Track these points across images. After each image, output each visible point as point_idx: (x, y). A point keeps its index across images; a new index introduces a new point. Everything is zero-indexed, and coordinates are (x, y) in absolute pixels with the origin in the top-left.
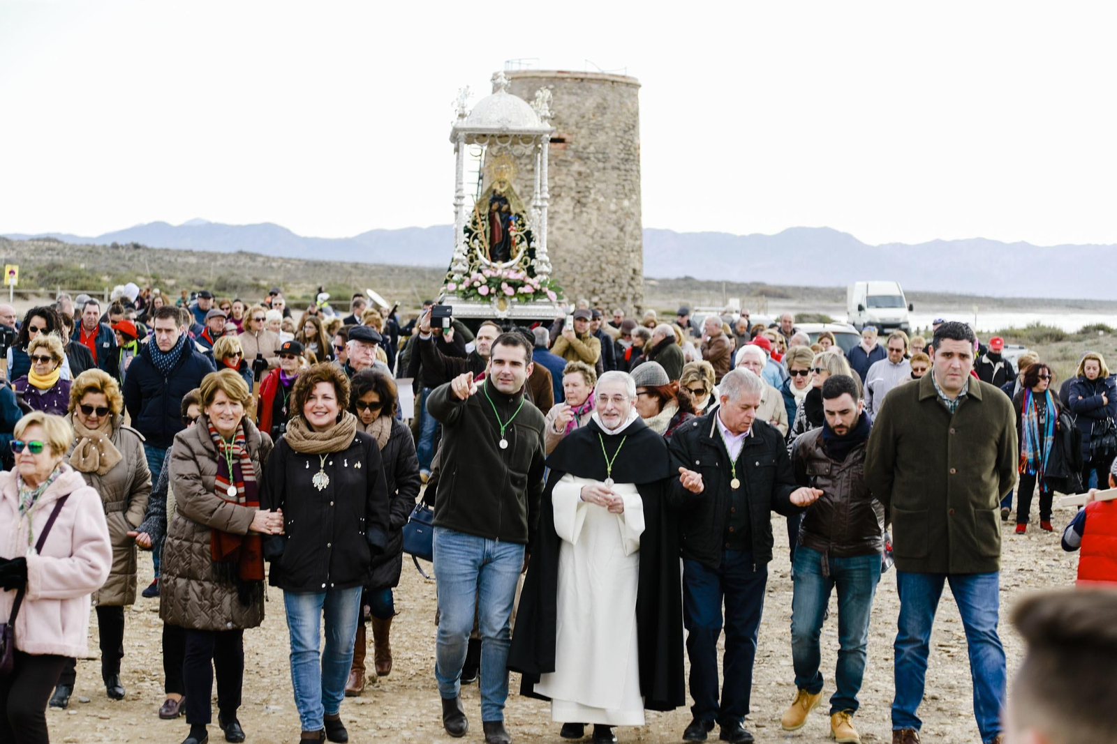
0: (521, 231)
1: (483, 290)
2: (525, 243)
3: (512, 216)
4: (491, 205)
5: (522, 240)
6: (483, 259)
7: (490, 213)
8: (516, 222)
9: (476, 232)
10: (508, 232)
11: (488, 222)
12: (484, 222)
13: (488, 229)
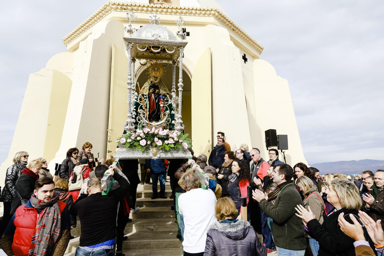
0: (166, 104)
1: (143, 143)
2: (168, 112)
3: (161, 96)
4: (149, 90)
5: (167, 109)
6: (145, 121)
7: (149, 94)
8: (163, 99)
9: (141, 104)
10: (159, 105)
11: (148, 99)
12: (146, 99)
13: (148, 103)
